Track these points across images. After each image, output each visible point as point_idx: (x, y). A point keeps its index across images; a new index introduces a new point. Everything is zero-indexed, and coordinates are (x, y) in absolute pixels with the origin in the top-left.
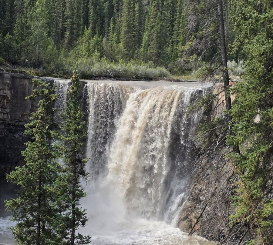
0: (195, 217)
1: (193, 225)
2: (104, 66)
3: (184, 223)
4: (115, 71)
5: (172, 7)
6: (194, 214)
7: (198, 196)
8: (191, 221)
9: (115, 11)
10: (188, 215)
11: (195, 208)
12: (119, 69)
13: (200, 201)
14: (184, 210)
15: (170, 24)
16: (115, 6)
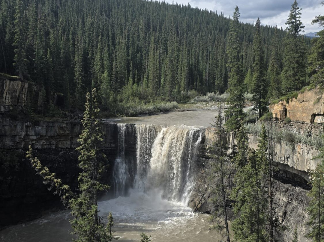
0: (198, 200)
1: (197, 205)
2: (142, 107)
3: (192, 203)
4: (149, 110)
5: (177, 58)
6: (197, 199)
7: (199, 188)
8: (195, 202)
9: (144, 59)
10: (194, 199)
11: (197, 195)
12: (151, 109)
13: (200, 191)
14: (191, 196)
15: (176, 68)
16: (144, 56)
